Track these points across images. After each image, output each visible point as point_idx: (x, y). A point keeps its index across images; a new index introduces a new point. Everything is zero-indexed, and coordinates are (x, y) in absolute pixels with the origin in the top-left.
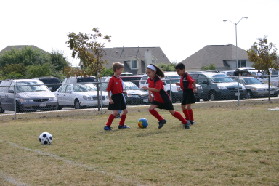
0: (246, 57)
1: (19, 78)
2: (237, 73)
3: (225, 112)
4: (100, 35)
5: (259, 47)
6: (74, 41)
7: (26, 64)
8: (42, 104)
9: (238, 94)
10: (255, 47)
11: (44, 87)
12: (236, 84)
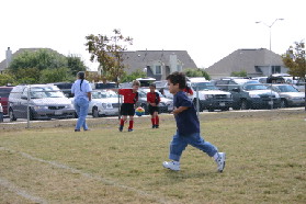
0: (281, 63)
1: (33, 83)
2: (270, 80)
3: (256, 122)
4: (121, 37)
5: (295, 52)
6: (93, 44)
7: (41, 68)
8: (58, 112)
9: (271, 103)
10: (291, 52)
11: (60, 94)
12: (269, 91)
